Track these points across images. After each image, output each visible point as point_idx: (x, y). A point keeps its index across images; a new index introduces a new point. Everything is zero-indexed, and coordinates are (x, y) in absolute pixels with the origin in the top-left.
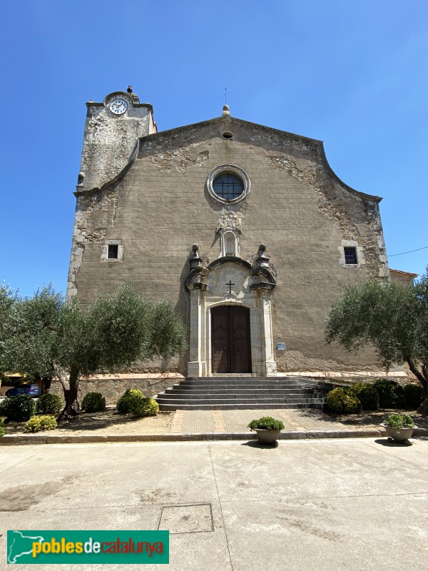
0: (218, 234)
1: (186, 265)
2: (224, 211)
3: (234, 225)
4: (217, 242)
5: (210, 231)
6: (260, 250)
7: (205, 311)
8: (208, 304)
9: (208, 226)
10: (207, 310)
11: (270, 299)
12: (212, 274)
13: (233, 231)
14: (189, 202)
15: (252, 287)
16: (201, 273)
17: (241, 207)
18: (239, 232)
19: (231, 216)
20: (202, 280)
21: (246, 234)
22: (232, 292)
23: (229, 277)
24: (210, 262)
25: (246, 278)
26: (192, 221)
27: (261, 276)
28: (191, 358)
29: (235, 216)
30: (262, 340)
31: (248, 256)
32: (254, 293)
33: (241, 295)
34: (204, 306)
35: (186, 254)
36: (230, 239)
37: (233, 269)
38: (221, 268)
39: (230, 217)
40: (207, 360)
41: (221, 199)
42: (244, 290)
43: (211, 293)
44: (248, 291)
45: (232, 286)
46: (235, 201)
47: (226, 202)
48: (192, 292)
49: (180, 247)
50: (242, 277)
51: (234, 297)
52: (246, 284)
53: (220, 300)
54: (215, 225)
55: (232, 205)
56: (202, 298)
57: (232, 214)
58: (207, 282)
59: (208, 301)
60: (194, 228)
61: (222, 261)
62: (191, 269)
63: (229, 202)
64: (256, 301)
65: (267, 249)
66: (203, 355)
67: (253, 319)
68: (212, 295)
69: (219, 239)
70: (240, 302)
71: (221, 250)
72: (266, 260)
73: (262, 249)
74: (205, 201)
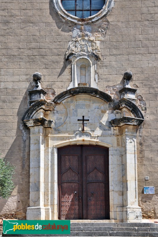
0: (67, 60)
1: (25, 98)
2: (76, 32)
3: (90, 49)
4: (67, 71)
5: (57, 57)
6: (124, 78)
7: (50, 150)
8: (54, 143)
9: (55, 51)
10: (53, 150)
11: (135, 137)
12: (58, 108)
13: (88, 56)
14: (28, 21)
15: (113, 123)
16: (43, 107)
17: (100, 27)
18: (97, 58)
19: (86, 38)
20: (45, 115)
21: (105, 60)
22: (85, 128)
23: (81, 112)
24: (57, 94)
25: (104, 112)
26: (33, 45)
27: (124, 109)
28: (31, 203)
29: (92, 38)
30: (124, 183)
31: (108, 86)
32: (115, 130)
33: (98, 132)
34: (48, 146)
35: (25, 86)
36: (84, 67)
37: (87, 102)
38: (72, 101)
39: (84, 40)
40: (52, 205)
41: (72, 17)
42: (101, 126)
43: (58, 131)
44: (107, 128)
45: (85, 122)
46: (91, 19)
47: (79, 20)
48: (32, 129)
49: (16, 78)
50: (100, 112)
51: (88, 135)
52: (105, 119)
53: (69, 138)
54: (64, 50)
55: (88, 24)
56: (46, 136)
57: (87, 35)
58: (51, 117)
59: (54, 139)
60: (35, 54)
61: (73, 92)
62: (31, 103)
63: (83, 20)
64: (118, 139)
65: (134, 78)
66: (46, 200)
67: (113, 160)
68: (59, 133)
69: (69, 67)
70: (96, 140)
71: (71, 80)
72: (133, 91)
73: (128, 77)
74: (50, 19)
